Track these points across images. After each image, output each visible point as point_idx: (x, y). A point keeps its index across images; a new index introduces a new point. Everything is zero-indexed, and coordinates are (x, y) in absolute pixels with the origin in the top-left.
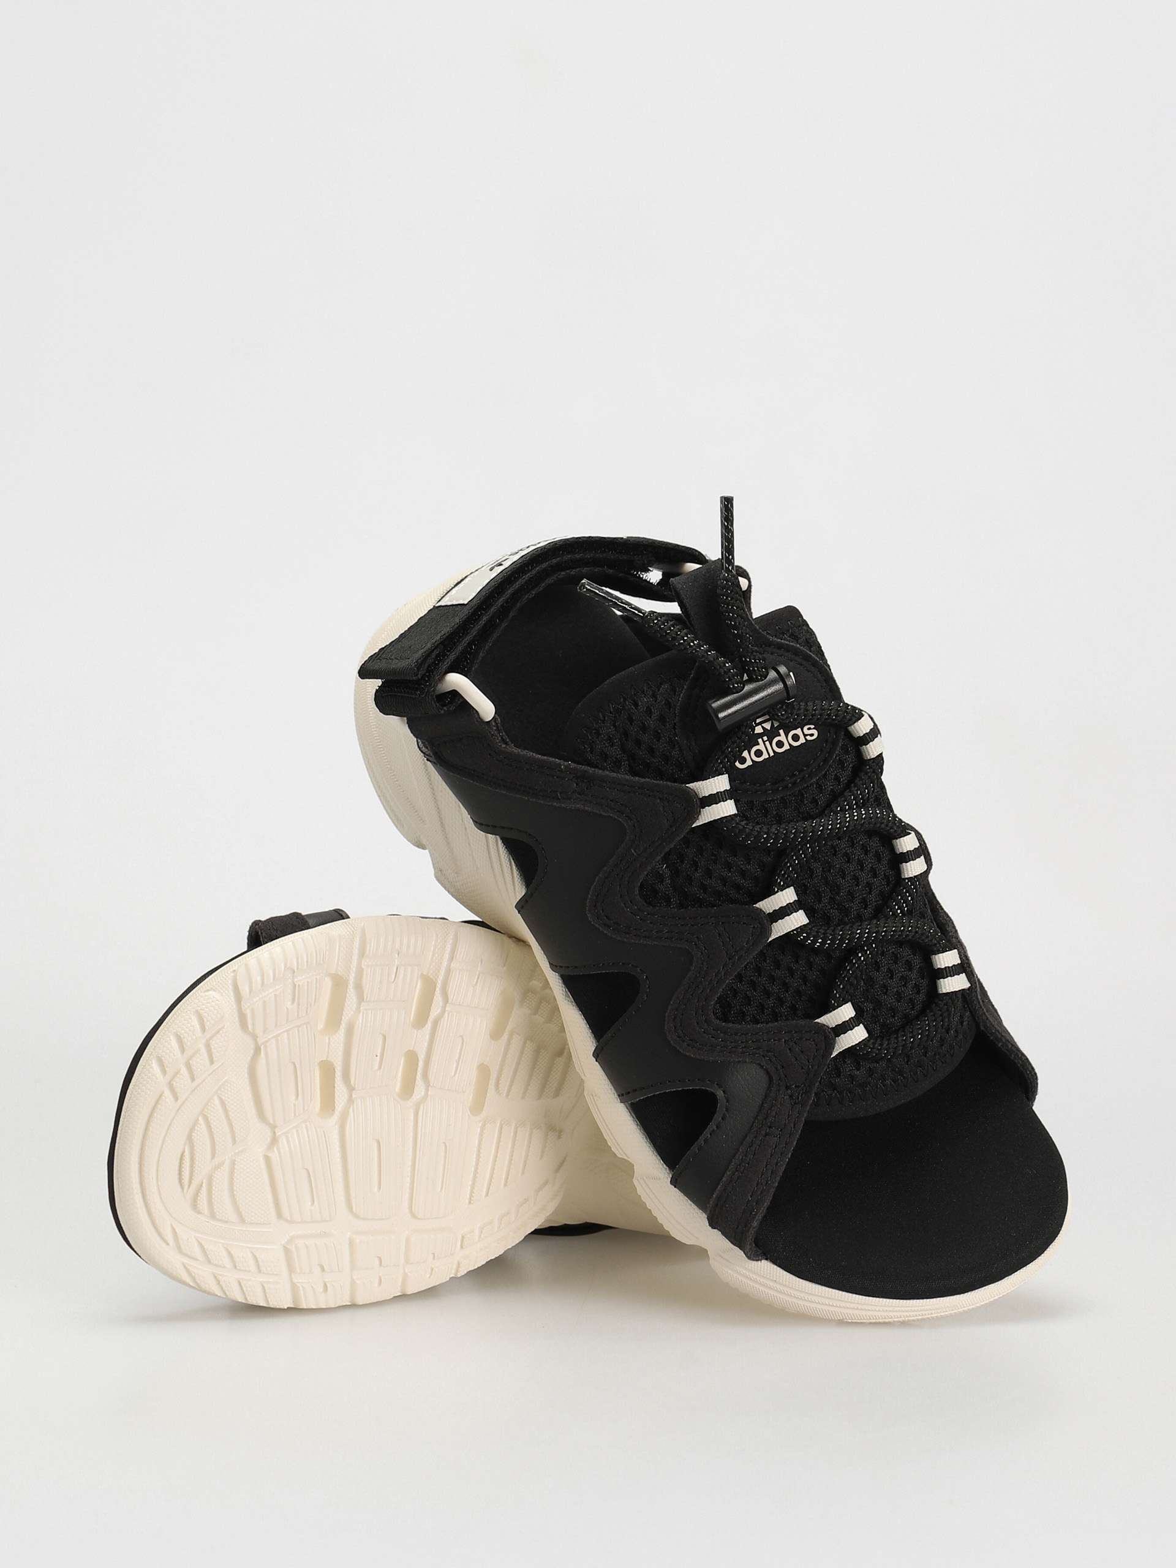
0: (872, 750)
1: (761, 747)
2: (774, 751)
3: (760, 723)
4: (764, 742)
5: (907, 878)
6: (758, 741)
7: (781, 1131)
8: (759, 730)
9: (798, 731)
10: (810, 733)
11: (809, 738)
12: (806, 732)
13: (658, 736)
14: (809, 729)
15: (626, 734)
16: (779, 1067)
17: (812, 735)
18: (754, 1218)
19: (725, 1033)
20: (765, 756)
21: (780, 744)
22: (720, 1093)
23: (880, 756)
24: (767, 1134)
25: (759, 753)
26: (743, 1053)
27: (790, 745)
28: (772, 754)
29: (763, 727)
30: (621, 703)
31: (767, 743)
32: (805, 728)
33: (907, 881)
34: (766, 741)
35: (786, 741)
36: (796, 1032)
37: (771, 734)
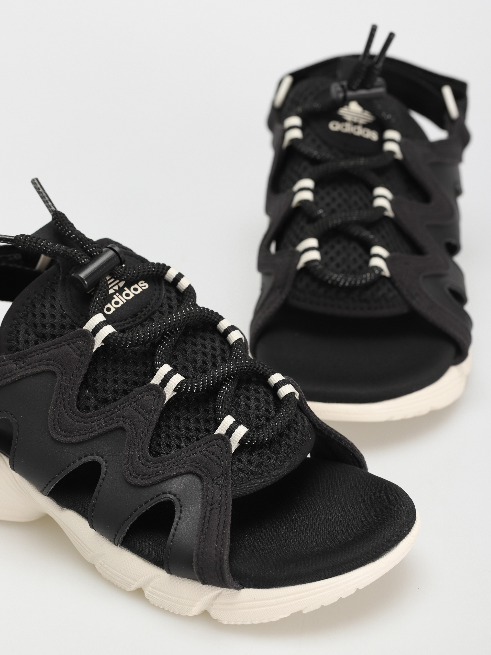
0: (183, 284)
1: (116, 299)
2: (125, 299)
3: (111, 288)
4: (117, 296)
5: (234, 343)
6: (114, 297)
7: (219, 504)
8: (111, 291)
9: (136, 286)
10: (143, 286)
11: (144, 288)
12: (141, 285)
13: (53, 316)
14: (142, 283)
15: (35, 325)
16: (203, 469)
17: (145, 286)
18: (224, 554)
19: (161, 462)
20: (121, 303)
21: (127, 295)
22: (171, 496)
23: (190, 286)
24: (211, 510)
25: (117, 303)
26: (177, 468)
27: (134, 294)
28: (125, 301)
29: (113, 289)
30: (25, 310)
31: (120, 296)
32: (139, 284)
33: (235, 344)
34: (118, 295)
35: (131, 293)
36: (204, 444)
37: (120, 291)
